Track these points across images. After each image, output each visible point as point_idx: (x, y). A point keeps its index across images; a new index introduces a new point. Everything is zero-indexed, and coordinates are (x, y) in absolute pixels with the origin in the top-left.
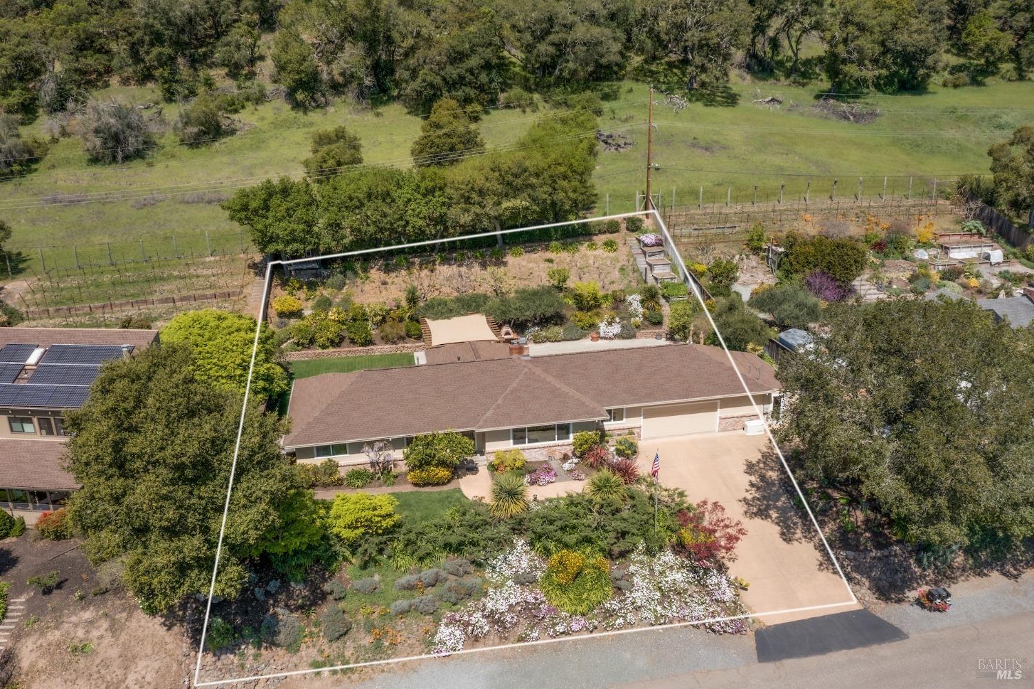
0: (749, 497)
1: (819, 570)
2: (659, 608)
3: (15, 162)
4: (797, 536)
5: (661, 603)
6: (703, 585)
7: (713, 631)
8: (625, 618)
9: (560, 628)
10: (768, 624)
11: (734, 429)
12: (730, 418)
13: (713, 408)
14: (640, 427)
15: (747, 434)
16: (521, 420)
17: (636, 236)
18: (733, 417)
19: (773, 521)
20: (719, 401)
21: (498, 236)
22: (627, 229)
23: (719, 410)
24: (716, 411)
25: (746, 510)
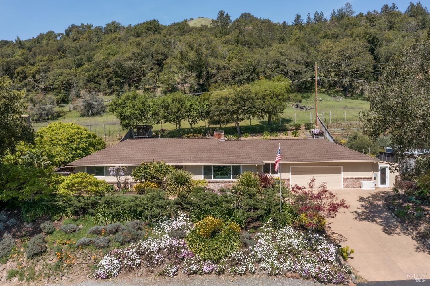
0: (359, 211)
1: (417, 251)
2: (275, 262)
3: (50, 115)
4: (396, 232)
5: (278, 259)
6: (314, 250)
7: (320, 281)
8: (247, 266)
9: (193, 268)
10: (370, 280)
11: (354, 187)
12: (350, 179)
13: (338, 172)
14: (289, 180)
15: (363, 189)
16: (208, 161)
17: (310, 131)
18: (353, 179)
19: (378, 223)
20: (342, 167)
21: (238, 128)
22: (305, 129)
23: (342, 173)
24: (341, 173)
25: (356, 217)
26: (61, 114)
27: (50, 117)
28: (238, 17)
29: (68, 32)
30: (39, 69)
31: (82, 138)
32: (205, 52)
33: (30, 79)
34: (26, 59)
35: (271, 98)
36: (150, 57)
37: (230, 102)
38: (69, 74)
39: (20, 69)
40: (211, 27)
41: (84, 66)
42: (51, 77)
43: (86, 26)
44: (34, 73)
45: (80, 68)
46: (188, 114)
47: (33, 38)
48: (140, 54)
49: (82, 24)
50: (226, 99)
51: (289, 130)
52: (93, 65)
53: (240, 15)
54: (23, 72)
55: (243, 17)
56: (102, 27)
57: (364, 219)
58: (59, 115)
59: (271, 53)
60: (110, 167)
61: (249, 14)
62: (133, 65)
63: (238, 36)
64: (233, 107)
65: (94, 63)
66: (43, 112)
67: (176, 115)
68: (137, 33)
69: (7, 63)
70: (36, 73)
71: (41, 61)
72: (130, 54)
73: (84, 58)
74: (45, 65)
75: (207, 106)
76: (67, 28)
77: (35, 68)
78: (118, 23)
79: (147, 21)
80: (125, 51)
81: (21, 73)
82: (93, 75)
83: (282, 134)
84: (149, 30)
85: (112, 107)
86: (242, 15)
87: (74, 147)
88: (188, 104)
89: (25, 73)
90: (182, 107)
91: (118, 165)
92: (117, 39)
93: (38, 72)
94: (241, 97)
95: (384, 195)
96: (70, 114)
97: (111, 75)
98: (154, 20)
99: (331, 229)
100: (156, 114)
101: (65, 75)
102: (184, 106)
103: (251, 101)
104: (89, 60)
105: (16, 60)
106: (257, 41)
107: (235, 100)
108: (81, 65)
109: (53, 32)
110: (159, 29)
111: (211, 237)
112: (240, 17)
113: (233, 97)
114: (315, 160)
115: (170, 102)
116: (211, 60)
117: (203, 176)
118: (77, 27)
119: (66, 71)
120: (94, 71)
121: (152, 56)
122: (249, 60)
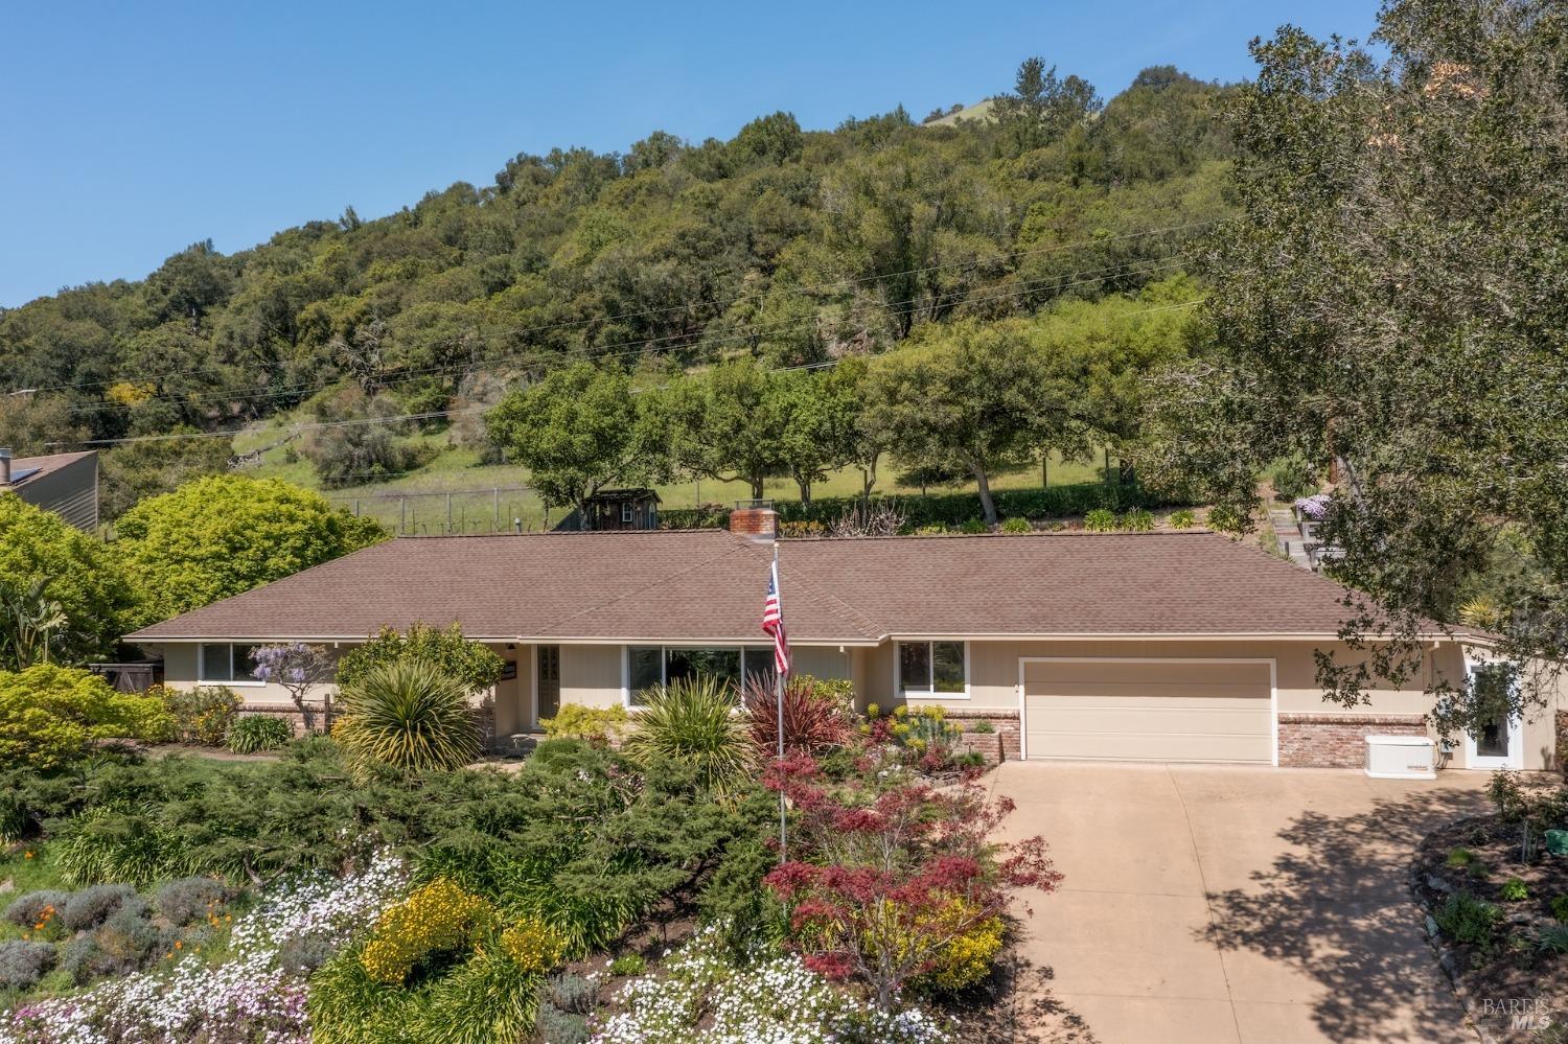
0: (1254, 889)
3: (379, 461)
4: (1388, 1025)
11: (1334, 765)
12: (1315, 722)
13: (1254, 686)
14: (1016, 718)
15: (1372, 774)
16: (645, 628)
17: (1291, 505)
18: (1326, 722)
19: (1310, 966)
20: (1272, 662)
21: (984, 498)
22: (1278, 498)
23: (1274, 691)
24: (1268, 695)
25: (1217, 920)
26: (421, 459)
27: (377, 468)
28: (1127, 86)
29: (504, 183)
30: (369, 305)
31: (286, 536)
32: (921, 210)
33: (337, 342)
34: (342, 276)
35: (1116, 370)
36: (743, 245)
37: (937, 390)
38: (456, 319)
39: (310, 310)
40: (990, 124)
41: (513, 289)
42: (399, 332)
43: (567, 157)
44: (353, 319)
45: (498, 297)
46: (775, 444)
47: (405, 208)
48: (702, 235)
49: (556, 151)
50: (922, 380)
51: (1199, 505)
52: (541, 285)
53: (1135, 76)
54: (322, 319)
55: (1145, 84)
56: (616, 154)
57: (1248, 939)
58: (412, 463)
59: (1192, 199)
60: (259, 646)
61: (1171, 70)
62: (674, 275)
63: (1080, 149)
64: (948, 408)
65: (544, 279)
66: (358, 452)
67: (726, 448)
68: (719, 166)
69: (278, 292)
70: (359, 320)
71: (381, 279)
72: (667, 239)
73: (516, 260)
74: (391, 291)
75: (844, 410)
76: (502, 168)
77: (358, 304)
78: (672, 138)
79: (757, 121)
80: (654, 230)
81: (314, 322)
82: (538, 321)
83: (1169, 518)
84: (761, 150)
85: (496, 423)
86: (1143, 75)
87: (243, 570)
88: (775, 404)
89: (327, 323)
90: (749, 417)
91: (296, 640)
92: (644, 191)
93: (364, 316)
94: (984, 370)
95: (1451, 809)
96: (451, 457)
97: (597, 317)
98: (780, 115)
99: (1049, 984)
100: (657, 446)
101: (442, 323)
102: (758, 411)
103: (1025, 382)
104: (529, 268)
105: (307, 280)
106: (1157, 161)
107: (956, 384)
108: (502, 286)
109: (469, 186)
110: (799, 144)
111: (408, 983)
112: (1135, 83)
113: (951, 369)
114: (1133, 628)
115: (709, 397)
116: (947, 238)
117: (623, 694)
118: (535, 161)
119: (448, 309)
120: (543, 306)
121: (751, 244)
122: (1099, 231)
